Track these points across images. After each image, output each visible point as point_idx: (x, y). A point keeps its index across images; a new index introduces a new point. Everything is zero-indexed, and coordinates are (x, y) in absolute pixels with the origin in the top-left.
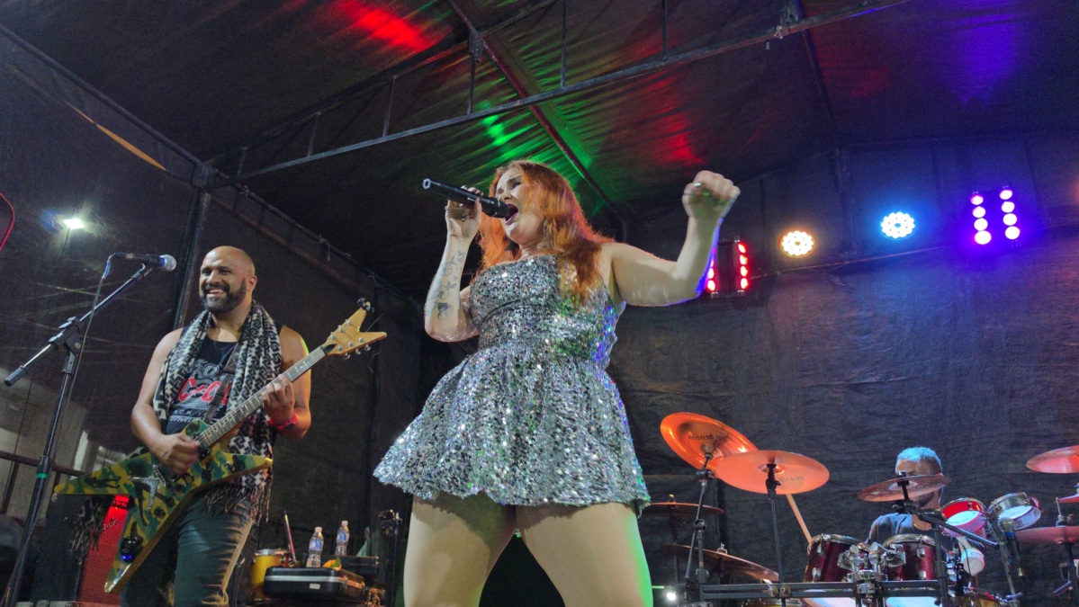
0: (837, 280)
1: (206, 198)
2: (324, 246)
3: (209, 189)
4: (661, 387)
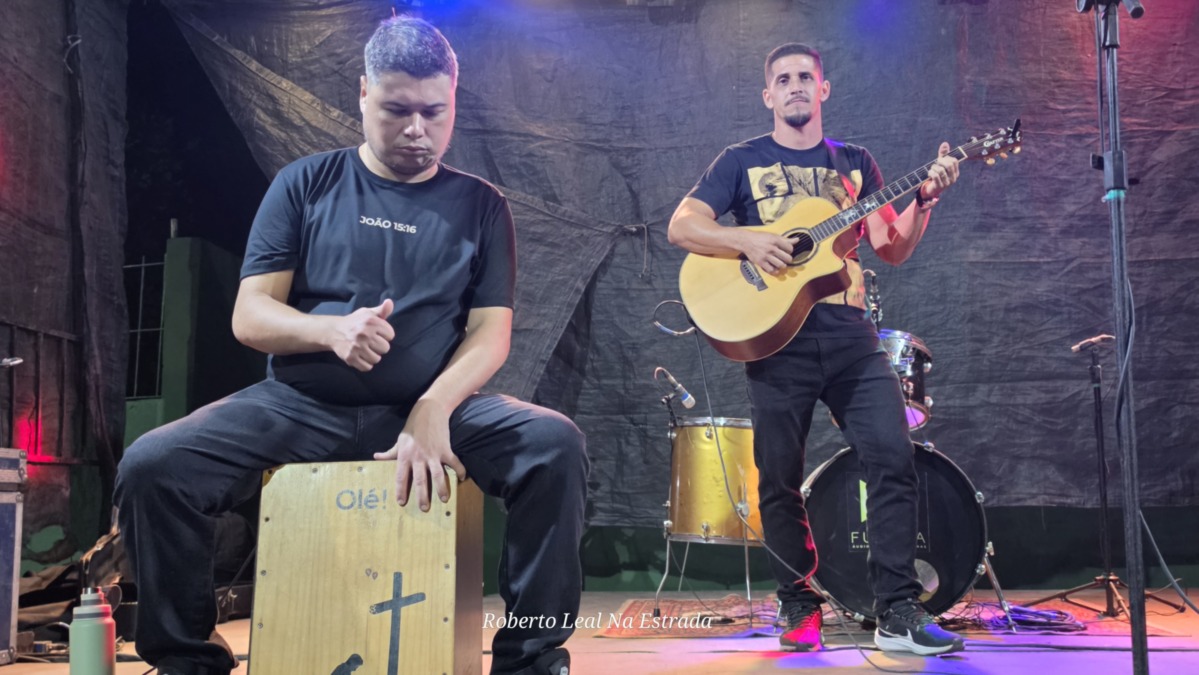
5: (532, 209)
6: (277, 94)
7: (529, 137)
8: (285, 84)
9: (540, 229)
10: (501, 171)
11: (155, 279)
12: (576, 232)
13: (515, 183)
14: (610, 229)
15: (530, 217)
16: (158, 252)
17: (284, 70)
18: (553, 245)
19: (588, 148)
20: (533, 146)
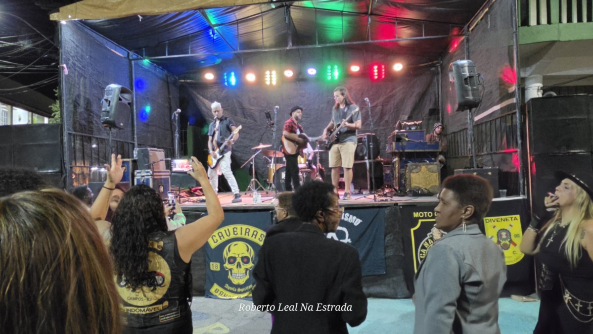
0: (297, 83)
1: (133, 62)
2: (155, 66)
3: (134, 60)
4: (253, 108)
5: (251, 123)
6: (205, 103)
7: (251, 109)
8: (207, 101)
9: (253, 127)
10: (246, 116)
11: (186, 133)
12: (259, 128)
13: (248, 118)
14: (265, 127)
15: (251, 125)
16: (186, 128)
17: (207, 98)
18: (256, 130)
19: (261, 111)
20: (252, 111)
